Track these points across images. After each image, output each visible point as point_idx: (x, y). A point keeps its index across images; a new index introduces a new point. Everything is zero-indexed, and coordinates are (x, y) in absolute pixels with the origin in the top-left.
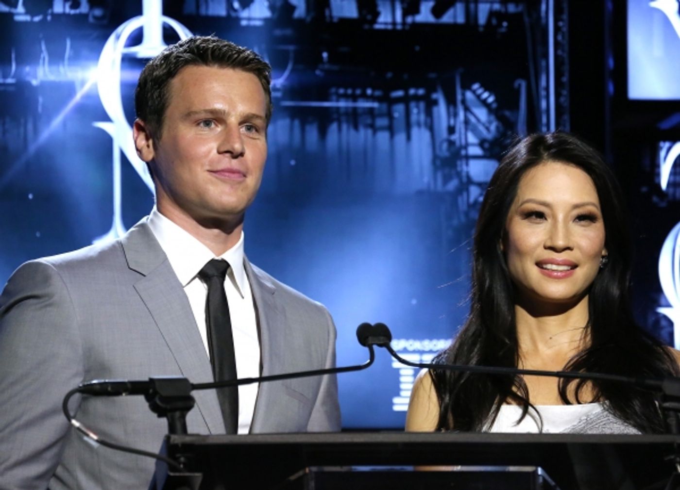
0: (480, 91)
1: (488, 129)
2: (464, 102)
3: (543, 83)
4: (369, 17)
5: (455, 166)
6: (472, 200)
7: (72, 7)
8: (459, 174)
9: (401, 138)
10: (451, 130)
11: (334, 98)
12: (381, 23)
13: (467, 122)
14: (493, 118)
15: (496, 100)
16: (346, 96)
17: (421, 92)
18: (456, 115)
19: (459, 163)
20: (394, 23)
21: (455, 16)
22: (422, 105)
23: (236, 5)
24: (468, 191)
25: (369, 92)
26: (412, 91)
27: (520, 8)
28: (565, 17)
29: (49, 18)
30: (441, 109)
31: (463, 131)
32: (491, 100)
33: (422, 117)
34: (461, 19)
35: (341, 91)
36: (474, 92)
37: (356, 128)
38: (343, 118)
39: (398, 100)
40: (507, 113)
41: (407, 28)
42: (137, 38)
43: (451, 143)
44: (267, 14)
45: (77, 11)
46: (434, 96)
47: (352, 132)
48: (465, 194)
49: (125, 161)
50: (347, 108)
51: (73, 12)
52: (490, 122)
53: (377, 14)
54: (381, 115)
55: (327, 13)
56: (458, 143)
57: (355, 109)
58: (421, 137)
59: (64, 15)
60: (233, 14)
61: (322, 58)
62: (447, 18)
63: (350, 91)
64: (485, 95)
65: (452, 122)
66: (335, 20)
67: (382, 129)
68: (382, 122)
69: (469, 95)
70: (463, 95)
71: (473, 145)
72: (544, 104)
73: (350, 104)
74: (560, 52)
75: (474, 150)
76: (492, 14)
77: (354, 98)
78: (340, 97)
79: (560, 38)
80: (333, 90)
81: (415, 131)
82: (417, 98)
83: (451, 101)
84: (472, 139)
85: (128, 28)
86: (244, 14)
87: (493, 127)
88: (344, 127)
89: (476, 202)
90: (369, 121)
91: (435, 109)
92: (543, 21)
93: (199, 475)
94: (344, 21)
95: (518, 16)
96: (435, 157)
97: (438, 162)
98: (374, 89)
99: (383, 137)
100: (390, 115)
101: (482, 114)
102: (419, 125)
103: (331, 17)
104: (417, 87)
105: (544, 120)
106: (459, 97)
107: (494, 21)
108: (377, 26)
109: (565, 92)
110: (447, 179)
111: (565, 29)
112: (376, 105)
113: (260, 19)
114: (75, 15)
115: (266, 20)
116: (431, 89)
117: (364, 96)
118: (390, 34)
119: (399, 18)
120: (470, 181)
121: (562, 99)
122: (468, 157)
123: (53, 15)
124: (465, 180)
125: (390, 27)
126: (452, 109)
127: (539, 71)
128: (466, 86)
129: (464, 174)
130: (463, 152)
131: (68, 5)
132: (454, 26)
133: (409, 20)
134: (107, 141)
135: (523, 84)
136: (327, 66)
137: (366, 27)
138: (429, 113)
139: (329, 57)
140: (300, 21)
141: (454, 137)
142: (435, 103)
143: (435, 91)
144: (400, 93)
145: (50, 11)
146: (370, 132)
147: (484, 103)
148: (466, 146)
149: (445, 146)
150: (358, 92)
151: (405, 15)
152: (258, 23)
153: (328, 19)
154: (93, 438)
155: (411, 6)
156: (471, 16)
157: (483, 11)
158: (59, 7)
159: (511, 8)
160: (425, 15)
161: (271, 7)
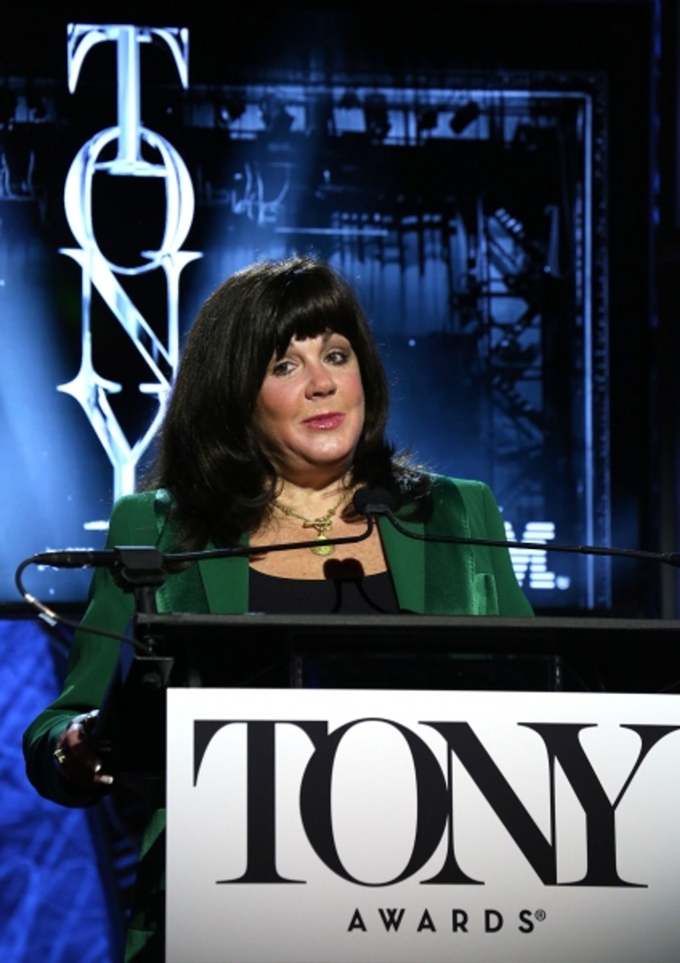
0: (505, 218)
1: (513, 262)
2: (486, 230)
3: (578, 210)
4: (379, 131)
5: (474, 304)
6: (494, 343)
7: (37, 116)
8: (479, 315)
9: (413, 272)
10: (471, 263)
11: (336, 224)
12: (392, 138)
13: (489, 254)
14: (520, 249)
15: (524, 229)
16: (350, 223)
17: (437, 218)
18: (477, 246)
19: (479, 301)
20: (407, 138)
21: (477, 131)
22: (438, 234)
23: (225, 115)
24: (489, 333)
25: (377, 217)
26: (427, 218)
27: (553, 122)
28: (605, 132)
29: (11, 127)
30: (460, 239)
31: (485, 264)
32: (518, 228)
33: (438, 248)
34: (484, 134)
35: (345, 216)
36: (498, 219)
37: (362, 259)
38: (347, 248)
39: (410, 228)
40: (536, 244)
41: (422, 144)
42: (110, 151)
43: (471, 278)
44: (260, 125)
45: (43, 120)
46: (452, 223)
47: (357, 264)
48: (486, 338)
49: (95, 295)
50: (351, 236)
51: (38, 121)
52: (516, 254)
53: (387, 128)
54: (390, 245)
55: (330, 125)
56: (478, 279)
57: (361, 238)
59: (27, 125)
60: (221, 125)
61: (323, 177)
62: (468, 133)
63: (355, 217)
64: (511, 223)
65: (472, 253)
66: (339, 134)
67: (392, 260)
68: (392, 253)
69: (492, 222)
70: (486, 222)
71: (496, 280)
72: (578, 234)
73: (355, 232)
74: (598, 174)
75: (498, 287)
76: (521, 129)
77: (360, 225)
78: (343, 223)
79: (598, 157)
80: (336, 215)
81: (429, 264)
82: (432, 225)
83: (471, 231)
84: (495, 273)
85: (103, 139)
86: (235, 125)
87: (520, 260)
88: (348, 257)
89: (499, 347)
90: (376, 252)
91: (453, 239)
92: (580, 137)
93: (169, 660)
94: (350, 136)
95: (549, 133)
97: (456, 301)
98: (382, 215)
99: (393, 270)
100: (401, 245)
101: (506, 245)
102: (434, 256)
103: (334, 130)
104: (433, 213)
105: (579, 252)
106: (481, 226)
107: (523, 137)
108: (388, 142)
109: (603, 221)
110: (465, 320)
111: (604, 148)
112: (384, 233)
113: (252, 132)
114: (40, 125)
115: (259, 133)
116: (448, 216)
117: (371, 223)
118: (402, 151)
119: (413, 133)
120: (492, 323)
121: (600, 229)
122: (490, 295)
123: (15, 124)
124: (486, 320)
125: (402, 143)
126: (472, 240)
127: (574, 194)
128: (490, 212)
129: (485, 314)
130: (485, 289)
131: (32, 112)
132: (476, 143)
133: (425, 134)
134: (75, 270)
135: (554, 211)
136: (329, 188)
137: (375, 142)
138: (446, 243)
139: (332, 177)
140: (299, 134)
141: (475, 271)
142: (454, 231)
143: (453, 217)
144: (412, 220)
145: (11, 120)
146: (377, 264)
147: (509, 232)
148: (488, 282)
149: (464, 281)
150: (365, 217)
151: (419, 129)
152: (250, 136)
153: (330, 133)
154: (49, 616)
155: (427, 118)
156: (496, 130)
157: (510, 125)
158: (22, 115)
159: (543, 122)
160: (443, 129)
161: (266, 118)
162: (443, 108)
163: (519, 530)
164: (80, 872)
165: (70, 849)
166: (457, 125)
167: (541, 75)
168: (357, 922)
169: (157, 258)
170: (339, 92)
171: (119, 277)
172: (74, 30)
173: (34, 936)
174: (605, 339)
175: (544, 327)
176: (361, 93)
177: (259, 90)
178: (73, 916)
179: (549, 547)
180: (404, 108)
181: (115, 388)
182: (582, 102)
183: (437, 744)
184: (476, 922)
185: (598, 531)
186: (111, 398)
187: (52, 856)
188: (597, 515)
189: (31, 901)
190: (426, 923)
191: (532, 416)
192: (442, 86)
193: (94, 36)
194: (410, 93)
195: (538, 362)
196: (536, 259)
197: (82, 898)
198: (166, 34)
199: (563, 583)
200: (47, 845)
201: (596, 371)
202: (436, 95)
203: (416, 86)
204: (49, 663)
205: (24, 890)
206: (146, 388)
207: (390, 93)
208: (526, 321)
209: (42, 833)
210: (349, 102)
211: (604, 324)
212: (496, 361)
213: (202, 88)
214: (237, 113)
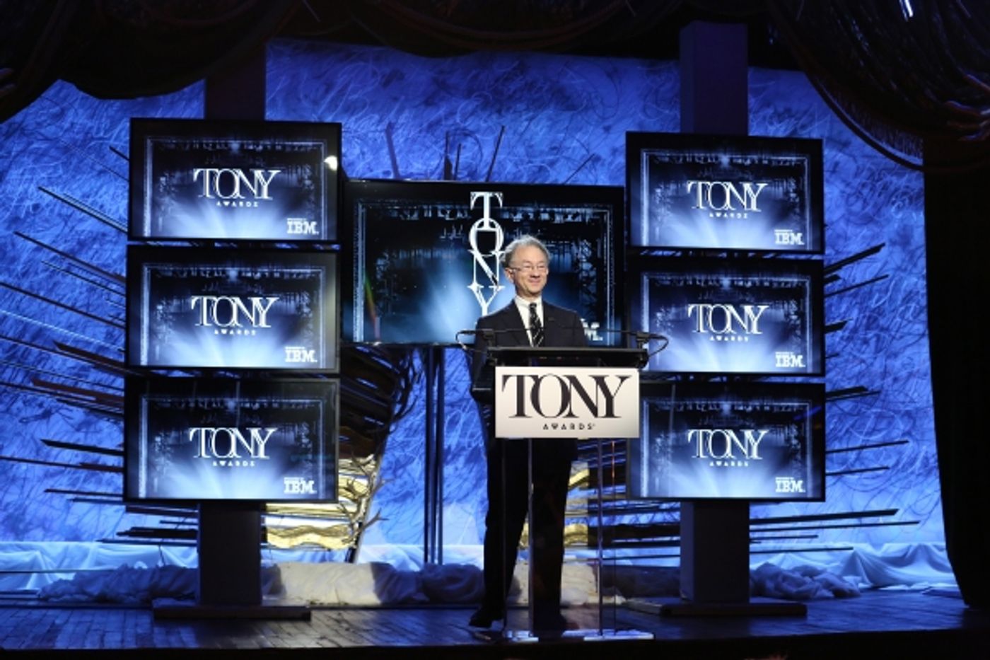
0: (586, 242)
2: (581, 245)
5: (578, 265)
6: (583, 275)
8: (579, 267)
9: (561, 257)
10: (577, 254)
13: (582, 251)
14: (590, 250)
15: (591, 245)
17: (568, 242)
18: (578, 249)
22: (568, 246)
23: (512, 215)
24: (582, 272)
26: (566, 242)
27: (598, 217)
30: (574, 248)
31: (581, 254)
32: (589, 244)
33: (568, 250)
34: (580, 220)
36: (584, 242)
39: (561, 245)
42: (482, 225)
46: (572, 243)
48: (581, 274)
49: (477, 262)
53: (555, 218)
55: (540, 218)
58: (568, 256)
59: (460, 218)
60: (511, 218)
61: (538, 231)
62: (576, 220)
65: (577, 251)
66: (542, 220)
68: (556, 251)
70: (581, 243)
72: (605, 247)
75: (584, 260)
76: (590, 219)
79: (610, 227)
81: (566, 254)
82: (567, 244)
83: (577, 245)
85: (479, 221)
86: (515, 218)
87: (590, 252)
89: (585, 276)
91: (572, 247)
94: (545, 221)
95: (597, 220)
96: (572, 261)
97: (573, 264)
98: (554, 241)
99: (556, 256)
100: (558, 249)
101: (586, 249)
102: (567, 252)
104: (567, 240)
108: (556, 222)
110: (575, 269)
111: (612, 224)
112: (554, 246)
116: (571, 241)
118: (559, 225)
120: (582, 270)
121: (611, 245)
122: (582, 262)
126: (577, 247)
127: (604, 236)
128: (582, 240)
129: (581, 267)
132: (578, 223)
134: (472, 256)
135: (599, 241)
138: (570, 248)
141: (578, 256)
142: (572, 245)
144: (561, 242)
147: (587, 246)
148: (582, 259)
149: (575, 258)
154: (465, 347)
155: (566, 216)
156: (584, 219)
157: (587, 218)
158: (459, 215)
159: (596, 217)
160: (569, 218)
161: (523, 216)
162: (570, 213)
163: (590, 325)
164: (474, 414)
165: (471, 408)
166: (573, 218)
167: (595, 205)
168: (546, 427)
169: (493, 253)
170: (542, 209)
171: (483, 257)
172: (472, 193)
173: (462, 430)
174: (613, 274)
175: (597, 271)
176: (548, 209)
177: (521, 209)
178: (473, 425)
179: (598, 330)
180: (558, 213)
181: (482, 287)
182: (606, 213)
183: (567, 382)
184: (577, 427)
185: (611, 325)
186: (482, 290)
187: (467, 410)
188: (611, 321)
189: (461, 421)
190: (564, 427)
191: (594, 295)
192: (569, 207)
193: (478, 194)
194: (560, 210)
195: (595, 280)
196: (594, 253)
197: (475, 421)
198: (497, 194)
199: (601, 339)
200: (465, 407)
201: (611, 283)
202: (568, 210)
203: (562, 207)
204: (465, 360)
205: (459, 419)
206: (490, 287)
207: (556, 210)
208: (592, 269)
209: (464, 404)
210: (545, 212)
211: (613, 270)
212: (584, 280)
213: (506, 208)
214: (515, 214)
